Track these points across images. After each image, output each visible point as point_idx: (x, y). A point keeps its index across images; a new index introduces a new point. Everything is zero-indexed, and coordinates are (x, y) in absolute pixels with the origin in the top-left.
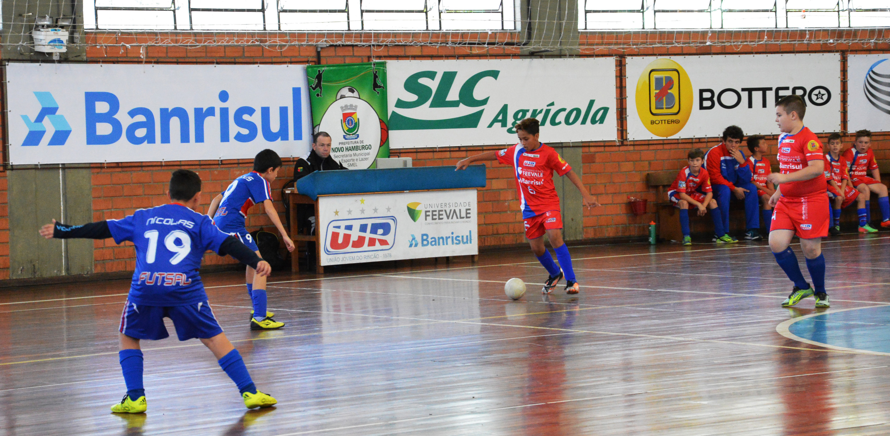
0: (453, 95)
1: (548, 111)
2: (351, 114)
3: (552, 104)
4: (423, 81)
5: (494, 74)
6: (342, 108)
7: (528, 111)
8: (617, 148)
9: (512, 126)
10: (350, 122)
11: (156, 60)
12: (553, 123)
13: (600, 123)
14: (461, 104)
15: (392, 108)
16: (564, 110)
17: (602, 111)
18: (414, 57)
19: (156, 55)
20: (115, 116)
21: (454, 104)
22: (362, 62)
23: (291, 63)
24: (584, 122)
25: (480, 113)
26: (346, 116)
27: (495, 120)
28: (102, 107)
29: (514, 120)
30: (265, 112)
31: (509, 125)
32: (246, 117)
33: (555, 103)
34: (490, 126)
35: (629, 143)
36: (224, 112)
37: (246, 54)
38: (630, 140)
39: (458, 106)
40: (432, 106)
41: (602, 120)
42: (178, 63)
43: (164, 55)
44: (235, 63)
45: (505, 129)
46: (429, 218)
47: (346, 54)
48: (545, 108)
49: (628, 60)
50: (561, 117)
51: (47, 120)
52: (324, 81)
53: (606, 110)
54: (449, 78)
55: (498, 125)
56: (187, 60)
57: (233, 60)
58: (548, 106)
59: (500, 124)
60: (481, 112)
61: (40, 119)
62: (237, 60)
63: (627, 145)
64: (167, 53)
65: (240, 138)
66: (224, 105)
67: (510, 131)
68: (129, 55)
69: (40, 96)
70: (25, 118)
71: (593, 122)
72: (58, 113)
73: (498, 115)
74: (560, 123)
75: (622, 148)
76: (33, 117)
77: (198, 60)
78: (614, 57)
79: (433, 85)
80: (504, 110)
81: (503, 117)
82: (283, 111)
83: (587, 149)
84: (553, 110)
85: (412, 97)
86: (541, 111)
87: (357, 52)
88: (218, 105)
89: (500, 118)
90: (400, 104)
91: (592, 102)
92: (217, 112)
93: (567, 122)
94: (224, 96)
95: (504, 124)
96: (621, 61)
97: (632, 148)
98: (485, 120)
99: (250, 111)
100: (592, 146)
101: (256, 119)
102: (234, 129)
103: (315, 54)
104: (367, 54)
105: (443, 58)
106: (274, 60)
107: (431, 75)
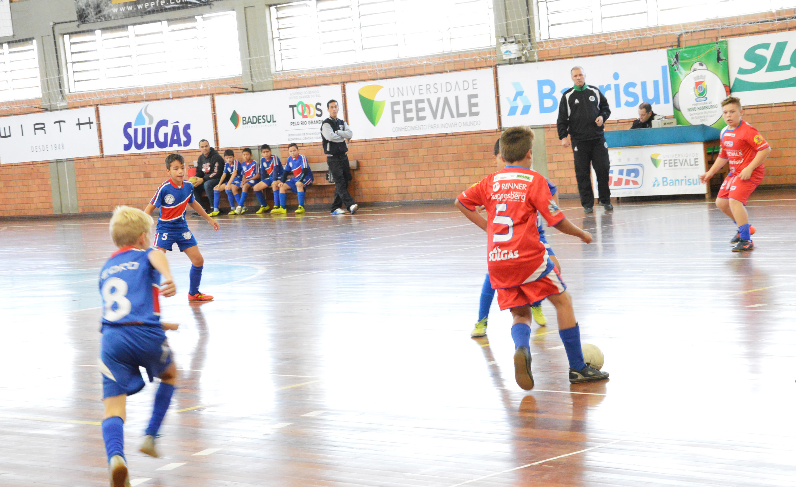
0: (785, 60)
2: (701, 82)
4: (759, 52)
6: (695, 78)
10: (700, 88)
11: (576, 56)
14: (792, 68)
15: (734, 75)
18: (753, 33)
19: (576, 52)
20: (553, 95)
21: (786, 68)
22: (712, 41)
23: (661, 48)
26: (697, 84)
28: (546, 89)
30: (644, 84)
32: (631, 90)
36: (617, 87)
37: (631, 45)
39: (789, 69)
40: (767, 71)
42: (589, 56)
43: (580, 52)
44: (624, 52)
46: (667, 165)
47: (700, 37)
51: (519, 98)
52: (680, 60)
54: (781, 47)
56: (594, 54)
57: (622, 50)
61: (515, 99)
62: (625, 50)
64: (582, 50)
65: (628, 104)
66: (617, 82)
68: (561, 54)
69: (516, 85)
70: (508, 99)
72: (524, 95)
76: (512, 98)
77: (601, 53)
79: (768, 54)
82: (656, 83)
85: (752, 65)
88: (613, 82)
90: (742, 71)
92: (613, 87)
94: (616, 76)
99: (633, 85)
101: (638, 90)
102: (624, 98)
103: (677, 40)
104: (716, 35)
105: (776, 31)
106: (649, 47)
107: (766, 46)
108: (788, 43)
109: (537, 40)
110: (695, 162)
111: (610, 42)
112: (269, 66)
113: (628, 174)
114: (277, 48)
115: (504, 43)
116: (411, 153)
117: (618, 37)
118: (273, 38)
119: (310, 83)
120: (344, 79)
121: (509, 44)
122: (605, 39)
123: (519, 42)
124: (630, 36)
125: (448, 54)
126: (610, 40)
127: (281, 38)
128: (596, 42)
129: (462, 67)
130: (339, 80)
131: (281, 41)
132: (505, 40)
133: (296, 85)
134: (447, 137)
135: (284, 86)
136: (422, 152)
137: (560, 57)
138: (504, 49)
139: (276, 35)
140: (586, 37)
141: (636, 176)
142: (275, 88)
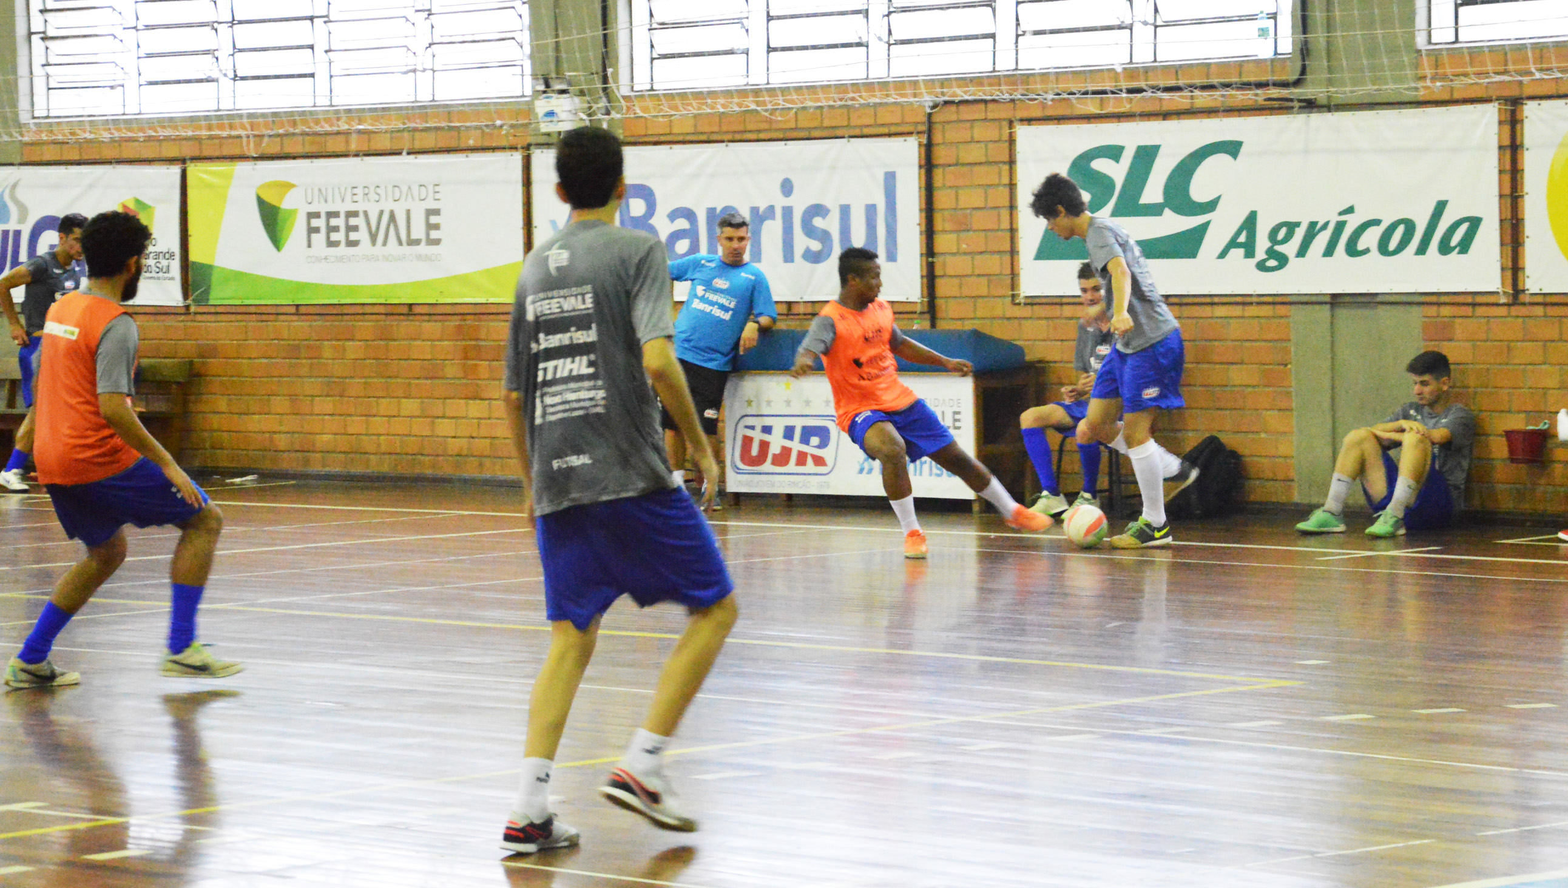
0: (1153, 192)
1: (1340, 226)
3: (1350, 210)
4: (1100, 165)
5: (1232, 148)
7: (1298, 224)
8: (1502, 311)
9: (1265, 257)
11: (706, 138)
12: (1352, 250)
13: (1460, 252)
14: (1167, 211)
16: (1376, 222)
17: (1464, 227)
18: (1086, 119)
19: (708, 130)
21: (1155, 210)
23: (890, 135)
24: (1422, 250)
25: (1204, 228)
27: (1233, 244)
28: (637, 207)
29: (1269, 244)
31: (1260, 254)
32: (818, 222)
33: (1356, 209)
34: (1223, 255)
35: (1527, 299)
36: (788, 213)
37: (826, 123)
38: (1532, 291)
39: (1160, 213)
40: (1115, 212)
41: (1465, 246)
42: (734, 141)
43: (718, 129)
44: (811, 139)
45: (1253, 262)
47: (977, 116)
48: (1334, 219)
49: (1530, 109)
50: (1370, 239)
53: (1474, 223)
54: (1146, 156)
55: (1237, 253)
56: (745, 136)
58: (1340, 214)
59: (1241, 252)
60: (1205, 226)
63: (1524, 304)
65: (809, 256)
66: (788, 202)
67: (1261, 266)
71: (1445, 248)
73: (1238, 233)
74: (1367, 251)
75: (1514, 310)
77: (761, 136)
78: (1496, 104)
79: (1117, 171)
80: (1250, 223)
81: (1248, 238)
83: (1432, 311)
84: (1353, 223)
86: (1325, 226)
87: (994, 112)
89: (1242, 239)
91: (1441, 207)
92: (778, 214)
93: (1383, 249)
94: (787, 187)
95: (1250, 253)
96: (1513, 113)
97: (1539, 311)
98: (1213, 242)
99: (823, 211)
100: (1445, 304)
101: (832, 224)
102: (801, 241)
103: (925, 119)
104: (1008, 114)
105: (1138, 118)
106: (866, 131)
107: (1114, 153)
108: (1161, 151)
109: (625, 91)
110: (956, 420)
111: (766, 111)
112: (14, 104)
113: (805, 440)
114: (38, 59)
115: (544, 92)
116: (327, 349)
117: (784, 101)
118: (30, 34)
119: (108, 154)
120: (187, 150)
121: (555, 95)
122: (758, 103)
123: (582, 93)
124: (811, 100)
125: (424, 107)
126: (769, 107)
127: (50, 33)
128: (737, 109)
129: (453, 144)
130: (172, 152)
131: (49, 43)
132: (547, 85)
133: (76, 157)
134: (411, 318)
135: (47, 157)
136: (353, 348)
137: (670, 138)
138: (542, 106)
139: (37, 25)
140: (728, 93)
141: (824, 444)
142: (25, 160)
